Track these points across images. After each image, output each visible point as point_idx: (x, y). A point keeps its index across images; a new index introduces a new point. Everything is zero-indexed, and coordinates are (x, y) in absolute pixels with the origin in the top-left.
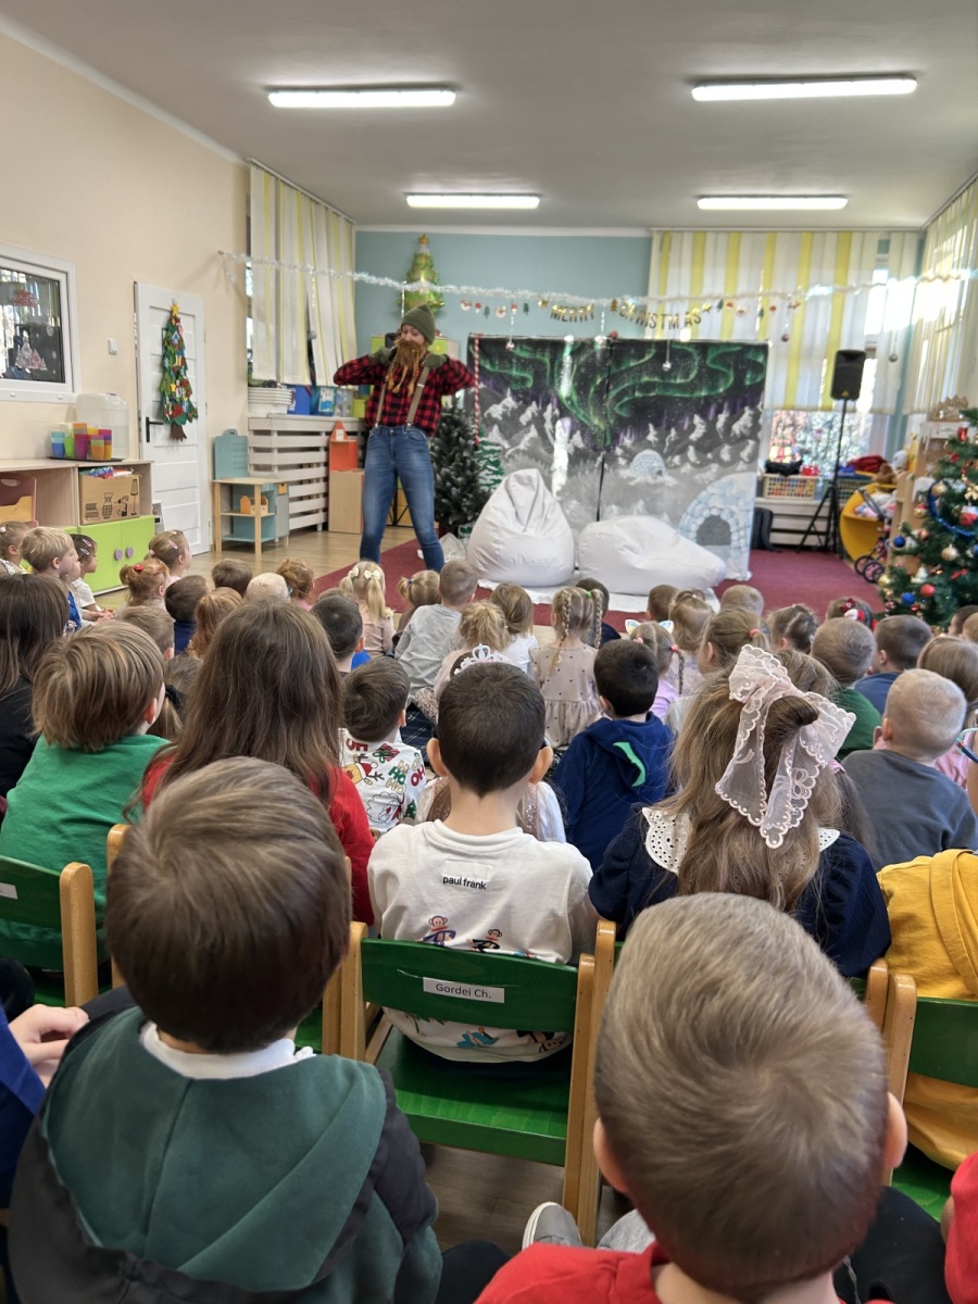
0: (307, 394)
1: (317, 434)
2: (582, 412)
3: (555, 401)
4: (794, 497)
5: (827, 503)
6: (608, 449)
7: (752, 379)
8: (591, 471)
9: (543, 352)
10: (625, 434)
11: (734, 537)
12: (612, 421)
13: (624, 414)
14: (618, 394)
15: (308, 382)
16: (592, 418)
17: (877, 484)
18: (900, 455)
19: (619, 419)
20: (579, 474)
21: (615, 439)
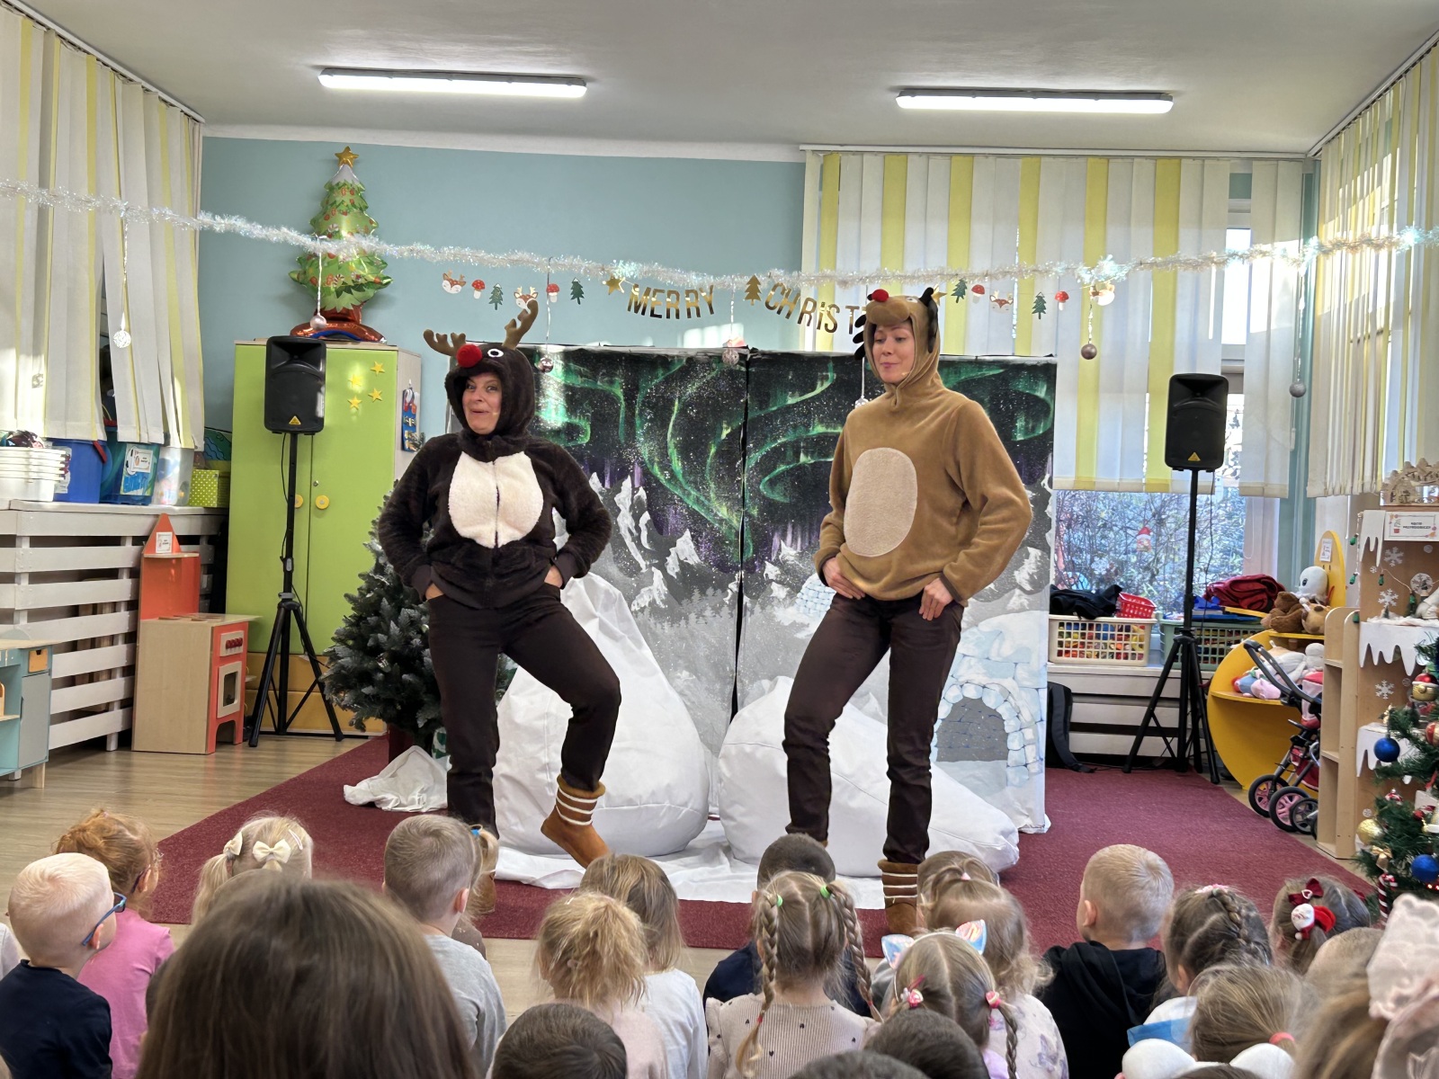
0: (96, 459)
1: (115, 541)
2: (694, 493)
3: (638, 471)
4: (1108, 660)
5: (1176, 672)
6: (750, 568)
7: (1026, 431)
8: (717, 610)
9: (611, 375)
10: (784, 537)
11: (1013, 743)
12: (755, 512)
13: (778, 497)
14: (764, 458)
15: (99, 434)
16: (715, 504)
17: (1273, 632)
18: (1313, 573)
19: (769, 507)
20: (692, 616)
21: (764, 547)
